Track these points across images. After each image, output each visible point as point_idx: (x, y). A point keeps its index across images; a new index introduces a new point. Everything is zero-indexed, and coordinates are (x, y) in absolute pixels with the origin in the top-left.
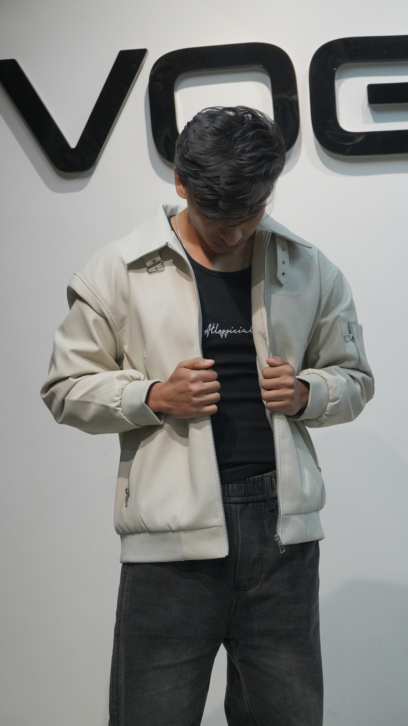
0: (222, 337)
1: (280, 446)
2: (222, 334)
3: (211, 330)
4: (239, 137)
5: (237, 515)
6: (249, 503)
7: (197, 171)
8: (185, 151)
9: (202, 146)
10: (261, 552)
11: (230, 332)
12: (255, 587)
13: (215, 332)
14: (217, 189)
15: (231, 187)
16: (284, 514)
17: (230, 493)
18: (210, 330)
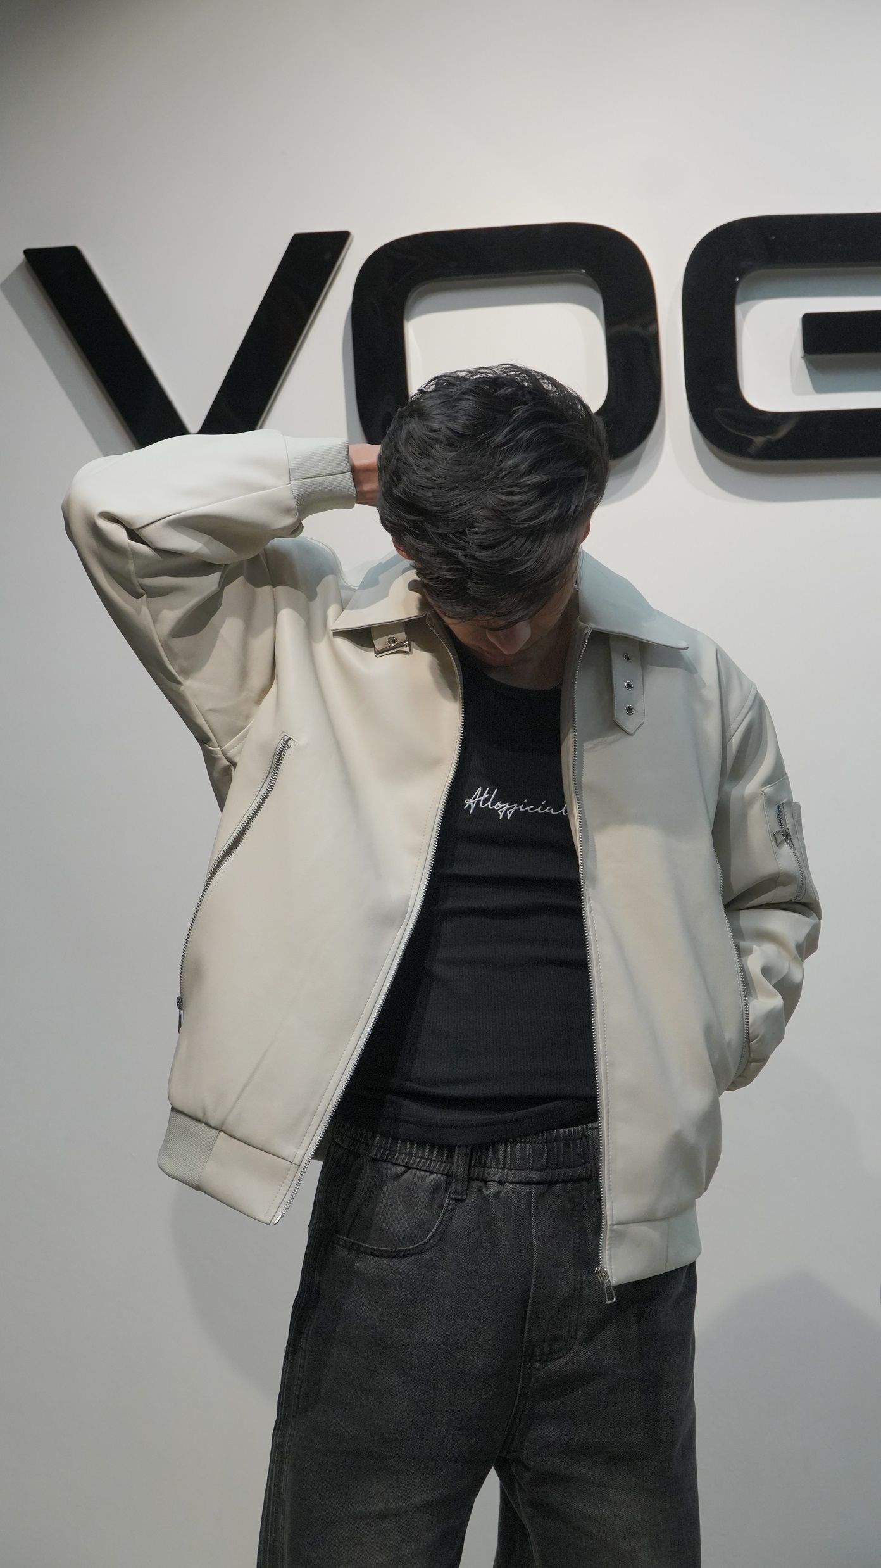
0: (502, 818)
1: (607, 1084)
2: (501, 812)
3: (480, 800)
4: (502, 445)
5: (530, 1208)
6: (556, 1183)
7: (420, 521)
8: (394, 482)
9: (427, 469)
10: (578, 1286)
11: (519, 809)
12: (564, 1356)
13: (488, 805)
14: (463, 559)
15: (489, 552)
16: (614, 1223)
17: (518, 1162)
18: (477, 799)
